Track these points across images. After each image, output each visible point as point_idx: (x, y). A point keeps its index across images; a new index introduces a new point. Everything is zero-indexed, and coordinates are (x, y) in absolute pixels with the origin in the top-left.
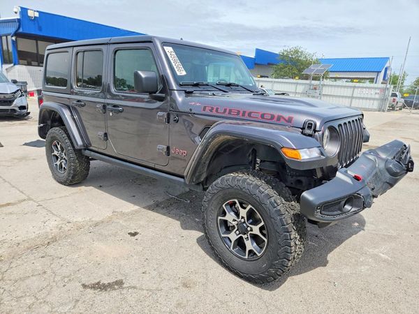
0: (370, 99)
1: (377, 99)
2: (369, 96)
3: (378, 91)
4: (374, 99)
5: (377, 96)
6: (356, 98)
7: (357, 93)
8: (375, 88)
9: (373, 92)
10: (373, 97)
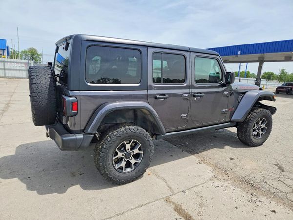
0: (19, 70)
1: (25, 70)
2: (18, 68)
3: (23, 65)
4: (22, 70)
5: (24, 68)
6: (8, 70)
7: (8, 66)
8: (22, 63)
9: (20, 65)
10: (21, 68)
